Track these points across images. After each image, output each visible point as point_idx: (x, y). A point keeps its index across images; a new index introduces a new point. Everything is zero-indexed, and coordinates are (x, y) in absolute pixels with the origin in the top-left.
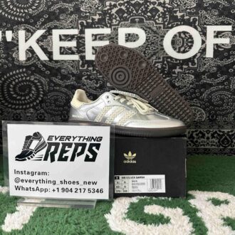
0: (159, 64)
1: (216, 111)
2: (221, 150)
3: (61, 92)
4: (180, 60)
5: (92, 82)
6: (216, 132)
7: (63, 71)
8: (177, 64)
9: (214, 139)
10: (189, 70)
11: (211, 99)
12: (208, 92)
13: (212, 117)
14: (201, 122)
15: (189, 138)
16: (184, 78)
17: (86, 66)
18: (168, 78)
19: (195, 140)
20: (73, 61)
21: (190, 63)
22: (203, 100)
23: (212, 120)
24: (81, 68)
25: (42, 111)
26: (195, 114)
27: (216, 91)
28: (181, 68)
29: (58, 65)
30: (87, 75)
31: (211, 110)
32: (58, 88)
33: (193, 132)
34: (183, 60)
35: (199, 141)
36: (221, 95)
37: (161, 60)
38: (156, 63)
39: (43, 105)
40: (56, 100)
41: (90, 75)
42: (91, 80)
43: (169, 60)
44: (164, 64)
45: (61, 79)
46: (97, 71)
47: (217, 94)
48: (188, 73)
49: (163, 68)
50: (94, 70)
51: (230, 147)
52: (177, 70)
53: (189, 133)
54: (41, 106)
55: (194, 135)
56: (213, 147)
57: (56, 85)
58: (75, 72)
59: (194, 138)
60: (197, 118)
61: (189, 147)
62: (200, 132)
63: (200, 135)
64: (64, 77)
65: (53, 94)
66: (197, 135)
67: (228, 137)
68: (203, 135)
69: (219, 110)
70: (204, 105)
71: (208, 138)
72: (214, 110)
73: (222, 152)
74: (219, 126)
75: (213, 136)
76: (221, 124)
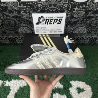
0: (66, 5)
1: (92, 29)
3: (11, 20)
4: (78, 3)
5: (27, 14)
6: (89, 37)
7: (9, 8)
8: (76, 5)
9: (88, 40)
10: (83, 9)
11: (91, 24)
12: (90, 20)
13: (89, 31)
14: (83, 34)
15: (76, 40)
16: (79, 13)
17: (22, 5)
18: (70, 13)
19: (79, 40)
20: (14, 2)
21: (84, 5)
22: (87, 24)
23: (89, 33)
24: (19, 6)
25: (4, 29)
26: (81, 30)
27: (95, 20)
28: (79, 8)
29: (5, 5)
30: (24, 10)
31: (89, 29)
32: (9, 18)
33: (79, 37)
34: (80, 3)
35: (81, 40)
36: (96, 22)
37: (67, 2)
38: (64, 4)
39: (3, 26)
40: (9, 24)
41: (25, 10)
42: (26, 13)
43: (72, 3)
44: (69, 5)
45: (9, 13)
46: (29, 8)
47: (95, 21)
48: (82, 11)
49: (68, 7)
50: (27, 7)
51: (94, 43)
52: (76, 9)
54: (2, 27)
55: (79, 38)
56: (86, 43)
57: (7, 16)
58: (16, 9)
59: (78, 39)
60: (82, 32)
62: (82, 37)
63: (82, 38)
64: (11, 12)
65: (7, 21)
66: (80, 38)
67: (94, 39)
68: (83, 38)
69: (94, 29)
70: (87, 26)
71: (85, 40)
72: (91, 28)
73: (90, 44)
74: (92, 35)
75: (87, 39)
76: (92, 34)
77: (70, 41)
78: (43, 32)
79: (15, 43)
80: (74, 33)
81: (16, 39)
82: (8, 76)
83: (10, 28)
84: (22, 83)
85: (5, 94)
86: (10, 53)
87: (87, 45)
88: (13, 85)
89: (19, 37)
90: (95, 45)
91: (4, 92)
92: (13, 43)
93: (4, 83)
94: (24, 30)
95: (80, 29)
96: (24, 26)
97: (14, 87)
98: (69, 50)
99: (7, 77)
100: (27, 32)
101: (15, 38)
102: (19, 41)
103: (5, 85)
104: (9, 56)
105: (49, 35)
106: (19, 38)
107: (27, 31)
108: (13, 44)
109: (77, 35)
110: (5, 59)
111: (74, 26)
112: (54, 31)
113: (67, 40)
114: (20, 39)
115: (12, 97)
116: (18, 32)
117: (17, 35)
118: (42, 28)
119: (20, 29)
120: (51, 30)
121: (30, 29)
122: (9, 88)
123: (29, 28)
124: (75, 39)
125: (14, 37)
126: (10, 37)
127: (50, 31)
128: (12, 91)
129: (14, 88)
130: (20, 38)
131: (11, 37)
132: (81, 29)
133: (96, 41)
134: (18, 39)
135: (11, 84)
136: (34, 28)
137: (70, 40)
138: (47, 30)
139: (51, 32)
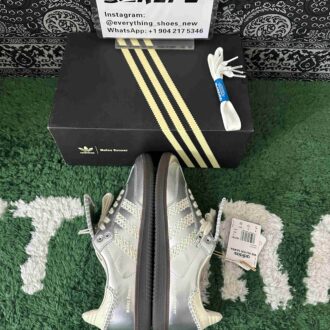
1: (311, 23)
2: (295, 74)
6: (298, 52)
9: (291, 62)
13: (301, 31)
14: (277, 38)
15: (252, 59)
19: (261, 61)
23: (298, 37)
26: (271, 27)
31: (303, 21)
33: (261, 51)
35: (267, 63)
53: (254, 52)
55: (262, 56)
56: (286, 71)
59: (259, 59)
60: (274, 32)
61: (249, 70)
62: (273, 52)
63: (271, 55)
66: (266, 55)
67: (314, 60)
68: (276, 56)
69: (317, 22)
70: (294, 12)
71: (282, 60)
72: (308, 20)
73: (296, 77)
74: (307, 45)
75: (291, 57)
76: (311, 41)
77: (230, 68)
78: (133, 30)
79: (34, 67)
80: (245, 34)
81: (35, 55)
82: (22, 187)
83: (7, 14)
84: (69, 206)
85: (17, 240)
86: (19, 105)
87: (287, 79)
88: (40, 215)
89: (44, 47)
90: (314, 79)
91: (16, 236)
92: (27, 67)
93: (10, 207)
94: (63, 23)
95: (268, 20)
96: (60, 7)
97: (45, 219)
98: (222, 105)
99: (19, 190)
100: (74, 29)
101: (31, 51)
102: (48, 61)
103: (15, 215)
104: (19, 115)
105: (153, 41)
106: (46, 52)
107: (71, 26)
108: (28, 71)
109: (255, 42)
110: (6, 127)
111: (245, 11)
112: (174, 27)
113: (218, 66)
114: (50, 56)
115: (42, 248)
116: (39, 30)
117: (39, 41)
118: (126, 16)
119: (46, 17)
120: (163, 23)
121: (84, 17)
122: (30, 225)
123: (79, 13)
124: (247, 56)
125: (28, 47)
126: (13, 48)
127: (158, 28)
128: (40, 232)
129: (45, 225)
130: (51, 52)
131: (17, 46)
132: (271, 20)
133: (322, 64)
134: (41, 53)
135: (34, 211)
136: (97, 13)
137: (229, 65)
138: (146, 23)
139: (161, 31)
